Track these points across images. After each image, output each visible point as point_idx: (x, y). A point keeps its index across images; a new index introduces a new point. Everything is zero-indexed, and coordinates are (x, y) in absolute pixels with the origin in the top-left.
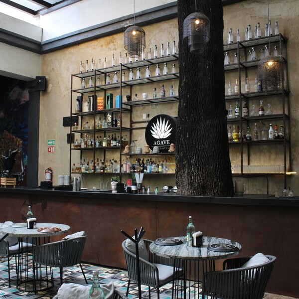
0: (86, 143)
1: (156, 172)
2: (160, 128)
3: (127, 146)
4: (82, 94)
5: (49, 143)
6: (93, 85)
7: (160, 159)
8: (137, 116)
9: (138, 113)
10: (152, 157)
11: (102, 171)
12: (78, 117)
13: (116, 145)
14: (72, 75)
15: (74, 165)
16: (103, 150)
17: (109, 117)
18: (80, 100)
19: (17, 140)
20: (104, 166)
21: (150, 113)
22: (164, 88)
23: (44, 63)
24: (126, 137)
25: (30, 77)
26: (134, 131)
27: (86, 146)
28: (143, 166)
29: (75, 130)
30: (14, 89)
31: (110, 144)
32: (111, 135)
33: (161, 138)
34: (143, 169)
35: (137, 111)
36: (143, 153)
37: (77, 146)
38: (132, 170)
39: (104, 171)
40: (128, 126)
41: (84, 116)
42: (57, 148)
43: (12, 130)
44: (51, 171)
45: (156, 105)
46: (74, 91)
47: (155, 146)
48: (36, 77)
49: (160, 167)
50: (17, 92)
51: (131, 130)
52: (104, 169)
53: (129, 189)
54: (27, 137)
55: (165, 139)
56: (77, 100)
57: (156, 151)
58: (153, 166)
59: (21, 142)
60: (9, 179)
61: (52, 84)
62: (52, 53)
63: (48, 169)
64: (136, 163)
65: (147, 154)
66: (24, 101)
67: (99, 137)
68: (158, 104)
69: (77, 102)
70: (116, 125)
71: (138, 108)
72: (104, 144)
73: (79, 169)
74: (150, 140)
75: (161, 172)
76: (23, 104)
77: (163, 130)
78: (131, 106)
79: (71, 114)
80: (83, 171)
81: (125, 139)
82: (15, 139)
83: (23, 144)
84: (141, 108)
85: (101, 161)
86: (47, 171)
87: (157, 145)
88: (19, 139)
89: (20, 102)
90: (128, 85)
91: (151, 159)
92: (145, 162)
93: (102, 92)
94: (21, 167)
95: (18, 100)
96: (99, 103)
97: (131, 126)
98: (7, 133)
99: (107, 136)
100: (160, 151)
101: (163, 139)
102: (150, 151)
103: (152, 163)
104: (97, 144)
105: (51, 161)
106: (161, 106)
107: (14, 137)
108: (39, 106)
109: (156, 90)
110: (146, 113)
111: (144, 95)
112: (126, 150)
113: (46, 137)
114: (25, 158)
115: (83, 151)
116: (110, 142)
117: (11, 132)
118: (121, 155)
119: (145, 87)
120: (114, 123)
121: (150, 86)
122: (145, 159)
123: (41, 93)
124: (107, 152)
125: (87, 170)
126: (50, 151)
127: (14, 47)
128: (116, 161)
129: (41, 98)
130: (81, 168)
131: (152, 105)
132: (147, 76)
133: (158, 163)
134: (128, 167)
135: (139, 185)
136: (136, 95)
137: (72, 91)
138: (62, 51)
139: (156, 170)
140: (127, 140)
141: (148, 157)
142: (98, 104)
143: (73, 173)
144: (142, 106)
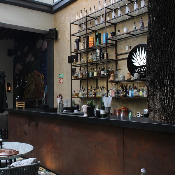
0: (82, 74)
1: (137, 96)
2: (140, 56)
3: (112, 74)
4: (80, 37)
5: (60, 76)
6: (86, 28)
7: (141, 84)
8: (121, 49)
9: (122, 46)
10: (134, 83)
11: (94, 96)
12: (78, 55)
13: (104, 75)
14: (71, 24)
15: (74, 91)
16: (96, 79)
17: (98, 52)
18: (78, 42)
19: (41, 76)
20: (96, 92)
21: (131, 45)
22: (142, 21)
23: (55, 20)
24: (112, 67)
25: (46, 30)
26: (119, 62)
27: (82, 76)
28: (126, 91)
29: (74, 64)
30: (39, 41)
31: (100, 73)
32: (100, 66)
33: (141, 65)
34: (126, 94)
35: (121, 45)
36: (126, 80)
37: (76, 77)
38: (117, 95)
39: (95, 96)
40: (114, 58)
41: (82, 54)
42: (65, 80)
43: (38, 68)
44: (61, 96)
45: (136, 37)
46: (73, 35)
47: (136, 72)
48: (50, 30)
49: (141, 91)
50: (41, 43)
51: (116, 61)
52: (95, 94)
53: (98, 112)
54: (46, 73)
55: (145, 66)
56: (75, 41)
57: (136, 77)
58: (135, 91)
59: (44, 77)
60: (20, 102)
61: (61, 34)
62: (60, 11)
63: (59, 95)
64: (120, 88)
65: (129, 80)
66: (45, 48)
67: (92, 69)
68: (138, 36)
69: (75, 43)
70: (103, 58)
71: (121, 42)
72: (95, 74)
73: (78, 95)
74: (132, 68)
75: (142, 96)
76: (44, 50)
78: (116, 41)
79: (71, 53)
80: (80, 96)
81: (111, 69)
82: (40, 75)
83: (45, 78)
84: (124, 41)
85: (94, 87)
86: (58, 96)
87: (138, 72)
88: (42, 75)
89: (42, 49)
90: (113, 24)
91: (133, 85)
92: (128, 87)
93: (94, 33)
94: (44, 94)
95: (41, 48)
96: (90, 41)
97: (116, 58)
98: (36, 71)
99: (98, 68)
100: (141, 77)
101: (142, 67)
102: (131, 77)
103: (134, 89)
104: (90, 74)
105: (61, 89)
106: (141, 37)
107: (39, 73)
108: (53, 50)
109: (135, 23)
110: (128, 45)
111: (125, 29)
112: (111, 78)
113: (58, 72)
114: (46, 87)
115: (82, 81)
116: (100, 72)
117: (38, 70)
118: (107, 82)
119: (126, 23)
120: (102, 56)
121: (130, 22)
122: (129, 85)
123: (54, 41)
124: (98, 81)
125: (83, 95)
126: (61, 82)
127: (32, 10)
128: (104, 88)
129: (54, 44)
130: (79, 94)
131: (133, 38)
132: (127, 12)
133: (139, 88)
134: (113, 92)
135: (107, 109)
136: (119, 31)
137: (71, 35)
138: (66, 8)
139: (137, 94)
140: (113, 70)
141: (131, 83)
142: (90, 43)
143: (73, 98)
144: (125, 40)
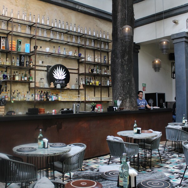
2: (59, 72)
17: (23, 58)
33: (60, 79)
55: (62, 80)
68: (49, 56)
77: (61, 74)
101: (61, 80)
106: (51, 58)
131: (45, 56)
136: (41, 47)
